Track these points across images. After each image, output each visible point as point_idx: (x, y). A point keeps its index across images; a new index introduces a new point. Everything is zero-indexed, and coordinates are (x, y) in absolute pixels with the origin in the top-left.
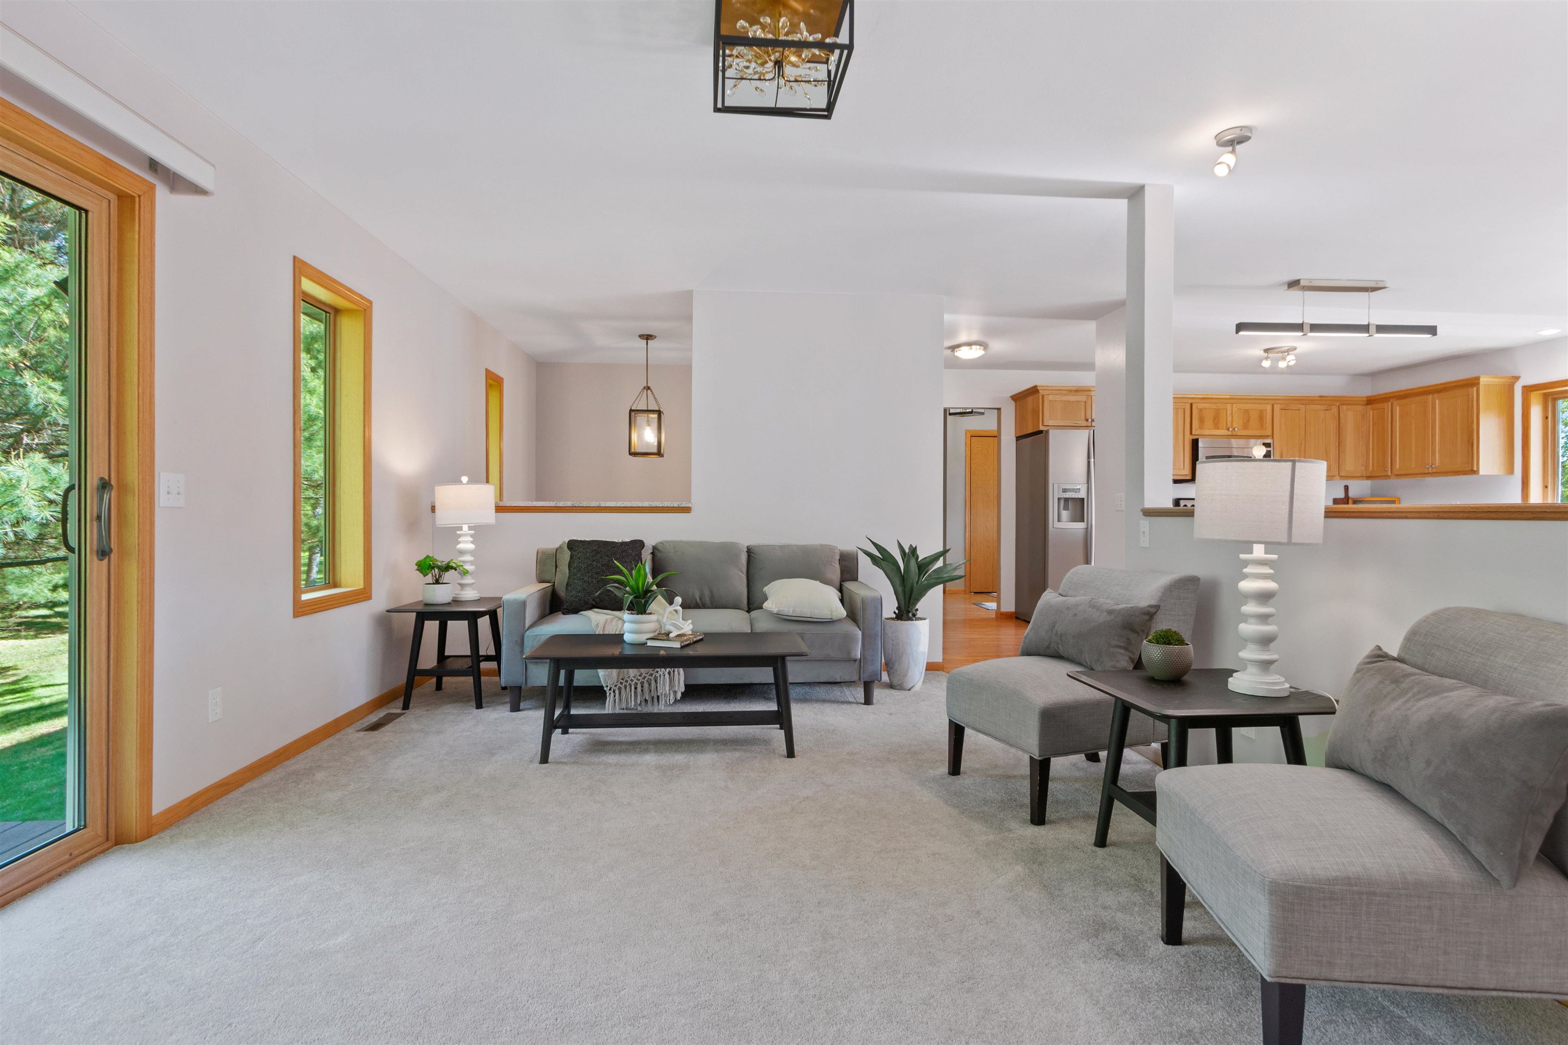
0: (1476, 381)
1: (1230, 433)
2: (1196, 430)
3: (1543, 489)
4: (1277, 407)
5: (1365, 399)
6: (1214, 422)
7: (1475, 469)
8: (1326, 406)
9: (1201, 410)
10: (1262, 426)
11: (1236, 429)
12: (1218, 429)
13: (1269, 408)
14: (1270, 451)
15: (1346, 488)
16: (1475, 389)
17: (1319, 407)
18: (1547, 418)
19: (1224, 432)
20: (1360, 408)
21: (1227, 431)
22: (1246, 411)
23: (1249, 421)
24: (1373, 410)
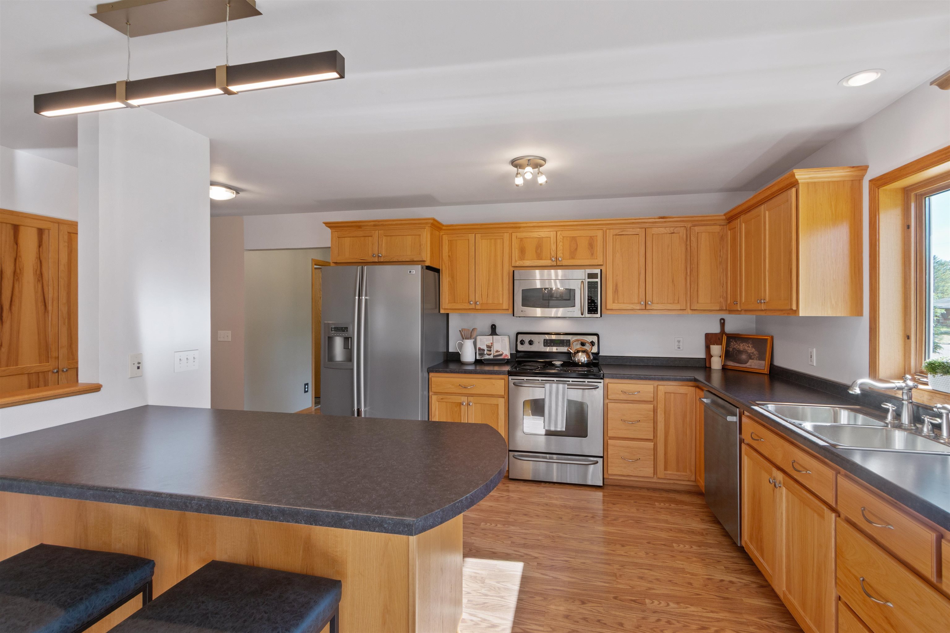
0: (793, 180)
1: (554, 264)
2: (516, 261)
3: (905, 341)
4: (610, 234)
5: (724, 217)
6: (536, 252)
7: (794, 308)
8: (672, 229)
9: (521, 239)
10: (592, 254)
11: (560, 259)
12: (541, 259)
13: (599, 234)
14: (597, 282)
15: (723, 323)
16: (794, 190)
17: (663, 230)
18: (909, 227)
19: (548, 262)
20: (717, 229)
21: (550, 261)
22: (574, 239)
23: (576, 249)
24: (730, 230)
